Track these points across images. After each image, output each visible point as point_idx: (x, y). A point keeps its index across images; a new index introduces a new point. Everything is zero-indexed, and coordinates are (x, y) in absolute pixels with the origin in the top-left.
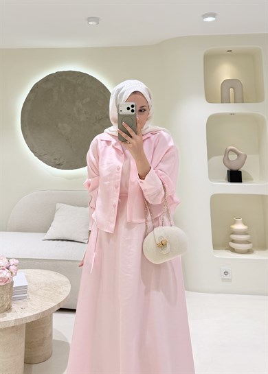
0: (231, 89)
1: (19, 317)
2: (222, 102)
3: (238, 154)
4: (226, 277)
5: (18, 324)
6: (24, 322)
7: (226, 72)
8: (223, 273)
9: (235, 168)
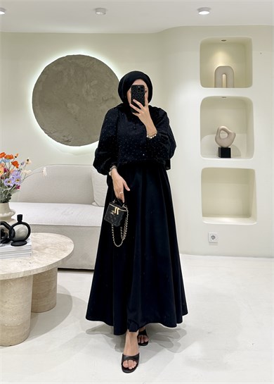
1: (28, 269)
2: (215, 87)
3: (228, 133)
4: (213, 241)
6: (32, 273)
7: (221, 59)
8: (210, 237)
9: (225, 146)
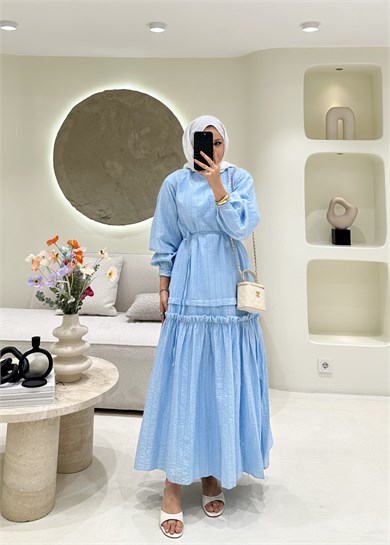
0: (340, 121)
2: (327, 139)
3: (347, 208)
5: (51, 416)
6: (60, 414)
8: (320, 365)
